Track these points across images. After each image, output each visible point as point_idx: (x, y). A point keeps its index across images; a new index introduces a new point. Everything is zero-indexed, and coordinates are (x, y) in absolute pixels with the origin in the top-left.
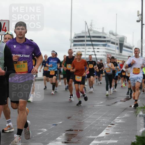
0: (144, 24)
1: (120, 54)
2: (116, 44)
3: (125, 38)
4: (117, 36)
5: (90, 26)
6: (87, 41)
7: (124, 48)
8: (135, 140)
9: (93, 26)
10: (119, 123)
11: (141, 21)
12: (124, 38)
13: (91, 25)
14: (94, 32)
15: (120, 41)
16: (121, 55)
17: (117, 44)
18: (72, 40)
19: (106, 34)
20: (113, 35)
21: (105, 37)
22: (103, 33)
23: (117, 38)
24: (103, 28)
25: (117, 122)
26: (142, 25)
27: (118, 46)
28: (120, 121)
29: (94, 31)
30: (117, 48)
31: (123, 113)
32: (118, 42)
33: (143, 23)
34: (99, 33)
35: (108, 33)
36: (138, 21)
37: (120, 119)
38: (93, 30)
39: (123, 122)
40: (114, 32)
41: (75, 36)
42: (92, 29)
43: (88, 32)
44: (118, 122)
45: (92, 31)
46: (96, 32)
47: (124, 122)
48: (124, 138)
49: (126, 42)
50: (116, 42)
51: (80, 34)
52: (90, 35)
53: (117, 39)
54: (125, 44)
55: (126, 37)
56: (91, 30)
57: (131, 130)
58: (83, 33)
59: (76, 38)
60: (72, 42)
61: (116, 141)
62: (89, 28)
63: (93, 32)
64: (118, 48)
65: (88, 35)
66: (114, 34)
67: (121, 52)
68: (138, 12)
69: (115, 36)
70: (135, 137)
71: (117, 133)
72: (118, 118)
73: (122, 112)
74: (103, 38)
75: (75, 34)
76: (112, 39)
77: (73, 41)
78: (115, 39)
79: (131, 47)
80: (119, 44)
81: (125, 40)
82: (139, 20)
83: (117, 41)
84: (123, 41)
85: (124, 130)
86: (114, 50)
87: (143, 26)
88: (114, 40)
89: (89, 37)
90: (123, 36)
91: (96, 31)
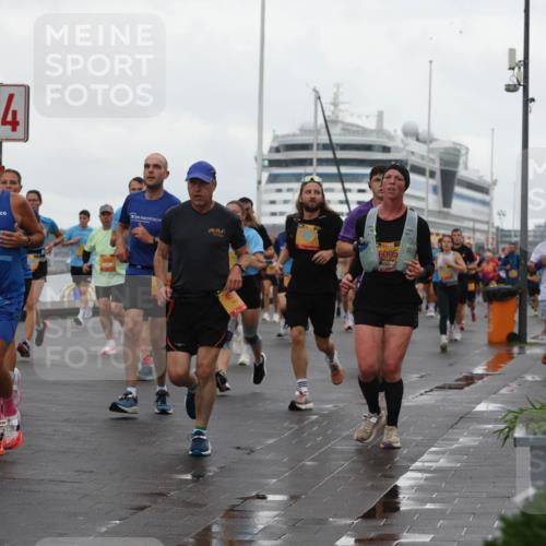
0: (533, 100)
1: (445, 210)
2: (428, 173)
3: (463, 152)
4: (433, 145)
5: (332, 108)
6: (321, 162)
7: (458, 190)
8: (498, 534)
9: (341, 107)
10: (437, 470)
11: (521, 88)
12: (459, 151)
13: (335, 104)
14: (347, 128)
15: (443, 162)
16: (447, 216)
17: (432, 175)
18: (264, 160)
19: (390, 137)
20: (418, 140)
21: (386, 149)
22: (380, 131)
23: (431, 151)
24: (380, 115)
25: (430, 464)
26: (527, 101)
27: (437, 181)
28: (443, 462)
29: (348, 124)
30: (430, 189)
31: (455, 431)
32: (437, 167)
33: (530, 96)
34: (364, 131)
35: (400, 133)
36: (510, 89)
37: (443, 453)
38: (342, 122)
39: (453, 465)
40: (422, 129)
41: (276, 145)
42: (337, 117)
43: (324, 130)
44: (434, 465)
45: (340, 126)
46: (355, 129)
47: (459, 465)
48: (456, 527)
49: (466, 168)
50: (428, 166)
51: (294, 135)
52: (330, 139)
53: (432, 156)
54: (462, 173)
55: (467, 149)
56: (336, 122)
57: (485, 495)
58: (303, 131)
59: (277, 150)
60: (264, 167)
61: (426, 538)
62: (327, 114)
63: (344, 129)
64: (435, 189)
65: (324, 139)
66: (420, 137)
67: (447, 202)
68: (512, 52)
69: (424, 142)
70: (497, 524)
71: (429, 506)
72: (433, 449)
73: (452, 427)
74: (378, 151)
75: (276, 138)
76: (413, 153)
77: (266, 163)
78: (425, 154)
79: (485, 186)
80: (438, 175)
81: (461, 161)
82: (516, 82)
83: (433, 161)
84: (456, 164)
85: (457, 494)
86: (423, 195)
87: (531, 105)
88: (422, 157)
89: (330, 146)
90: (454, 143)
91: (353, 125)
